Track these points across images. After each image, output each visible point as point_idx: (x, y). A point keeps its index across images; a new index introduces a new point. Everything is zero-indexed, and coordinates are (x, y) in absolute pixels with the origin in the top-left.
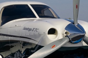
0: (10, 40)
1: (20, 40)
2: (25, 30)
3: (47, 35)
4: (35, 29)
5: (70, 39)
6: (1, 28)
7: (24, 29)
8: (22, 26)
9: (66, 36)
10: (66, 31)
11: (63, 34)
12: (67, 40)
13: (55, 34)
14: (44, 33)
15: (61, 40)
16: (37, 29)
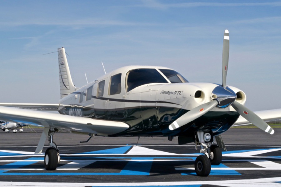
0: (142, 106)
1: (156, 105)
2: (164, 94)
3: (194, 97)
4: (177, 93)
5: (218, 102)
6: (129, 94)
7: (162, 92)
8: (158, 90)
9: (214, 100)
10: (213, 94)
11: (210, 98)
12: (215, 103)
13: (201, 98)
14: (190, 95)
15: (209, 104)
16: (181, 92)
